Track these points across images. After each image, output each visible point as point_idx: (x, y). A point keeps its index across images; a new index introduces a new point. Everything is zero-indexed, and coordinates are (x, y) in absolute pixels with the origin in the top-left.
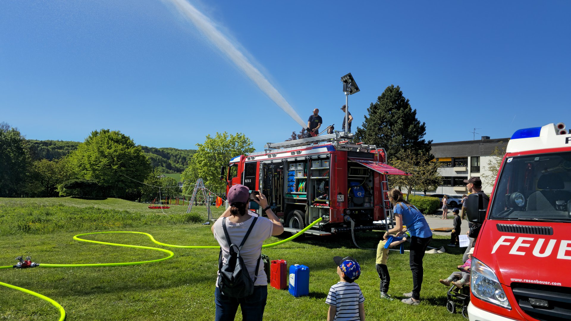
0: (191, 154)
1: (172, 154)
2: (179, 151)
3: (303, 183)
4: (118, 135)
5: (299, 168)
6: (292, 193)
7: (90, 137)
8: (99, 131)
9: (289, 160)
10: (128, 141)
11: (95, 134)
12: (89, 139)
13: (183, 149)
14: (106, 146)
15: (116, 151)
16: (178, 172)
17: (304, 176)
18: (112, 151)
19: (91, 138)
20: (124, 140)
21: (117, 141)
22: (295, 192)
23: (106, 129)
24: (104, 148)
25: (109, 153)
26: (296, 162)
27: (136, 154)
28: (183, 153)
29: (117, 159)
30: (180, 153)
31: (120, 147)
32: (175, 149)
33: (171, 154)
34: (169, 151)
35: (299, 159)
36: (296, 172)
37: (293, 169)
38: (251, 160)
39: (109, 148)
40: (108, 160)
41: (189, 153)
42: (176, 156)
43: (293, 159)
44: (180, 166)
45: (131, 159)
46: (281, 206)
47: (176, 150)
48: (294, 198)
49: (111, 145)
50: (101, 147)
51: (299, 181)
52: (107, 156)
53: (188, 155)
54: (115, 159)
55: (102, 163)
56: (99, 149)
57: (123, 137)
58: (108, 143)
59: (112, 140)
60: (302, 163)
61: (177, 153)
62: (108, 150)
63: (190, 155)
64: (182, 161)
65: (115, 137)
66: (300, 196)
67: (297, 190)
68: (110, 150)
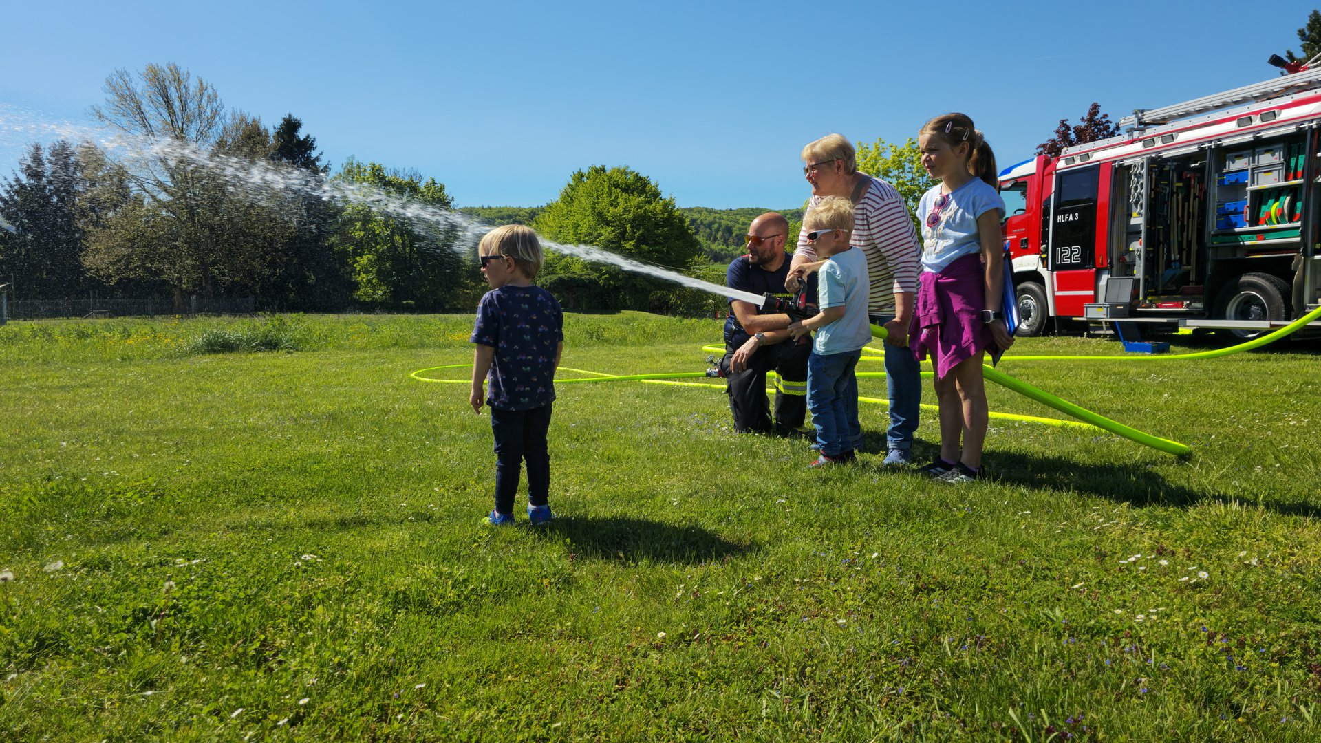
0: (742, 220)
1: (702, 223)
2: (716, 213)
3: (1282, 198)
4: (626, 174)
5: (1266, 159)
6: (1237, 230)
7: (569, 185)
8: (585, 171)
9: (1225, 142)
10: (647, 188)
11: (580, 177)
12: (569, 190)
13: (724, 209)
14: (607, 200)
15: (626, 210)
16: (716, 261)
17: (1286, 180)
18: (620, 209)
19: (573, 189)
20: (639, 184)
21: (627, 189)
22: (1247, 228)
23: (598, 166)
24: (603, 205)
25: (614, 216)
26: (1258, 145)
27: (666, 215)
28: (725, 217)
29: (632, 227)
30: (720, 218)
31: (635, 200)
32: (706, 209)
33: (699, 222)
34: (696, 216)
35: (1265, 134)
36: (1253, 175)
37: (1240, 164)
38: (1078, 162)
39: (614, 203)
40: (613, 231)
41: (738, 217)
42: (709, 226)
43: (1249, 138)
44: (721, 247)
45: (657, 225)
46: (1192, 268)
47: (710, 211)
48: (1247, 243)
49: (617, 198)
50: (598, 203)
51: (1261, 197)
52: (610, 222)
53: (736, 222)
54: (628, 227)
55: (603, 237)
56: (593, 209)
57: (639, 179)
58: (610, 194)
59: (617, 186)
60: (1281, 145)
61: (711, 218)
62: (611, 209)
63: (740, 221)
64: (723, 236)
65: (621, 179)
66: (1266, 235)
67: (1255, 220)
68: (616, 207)
